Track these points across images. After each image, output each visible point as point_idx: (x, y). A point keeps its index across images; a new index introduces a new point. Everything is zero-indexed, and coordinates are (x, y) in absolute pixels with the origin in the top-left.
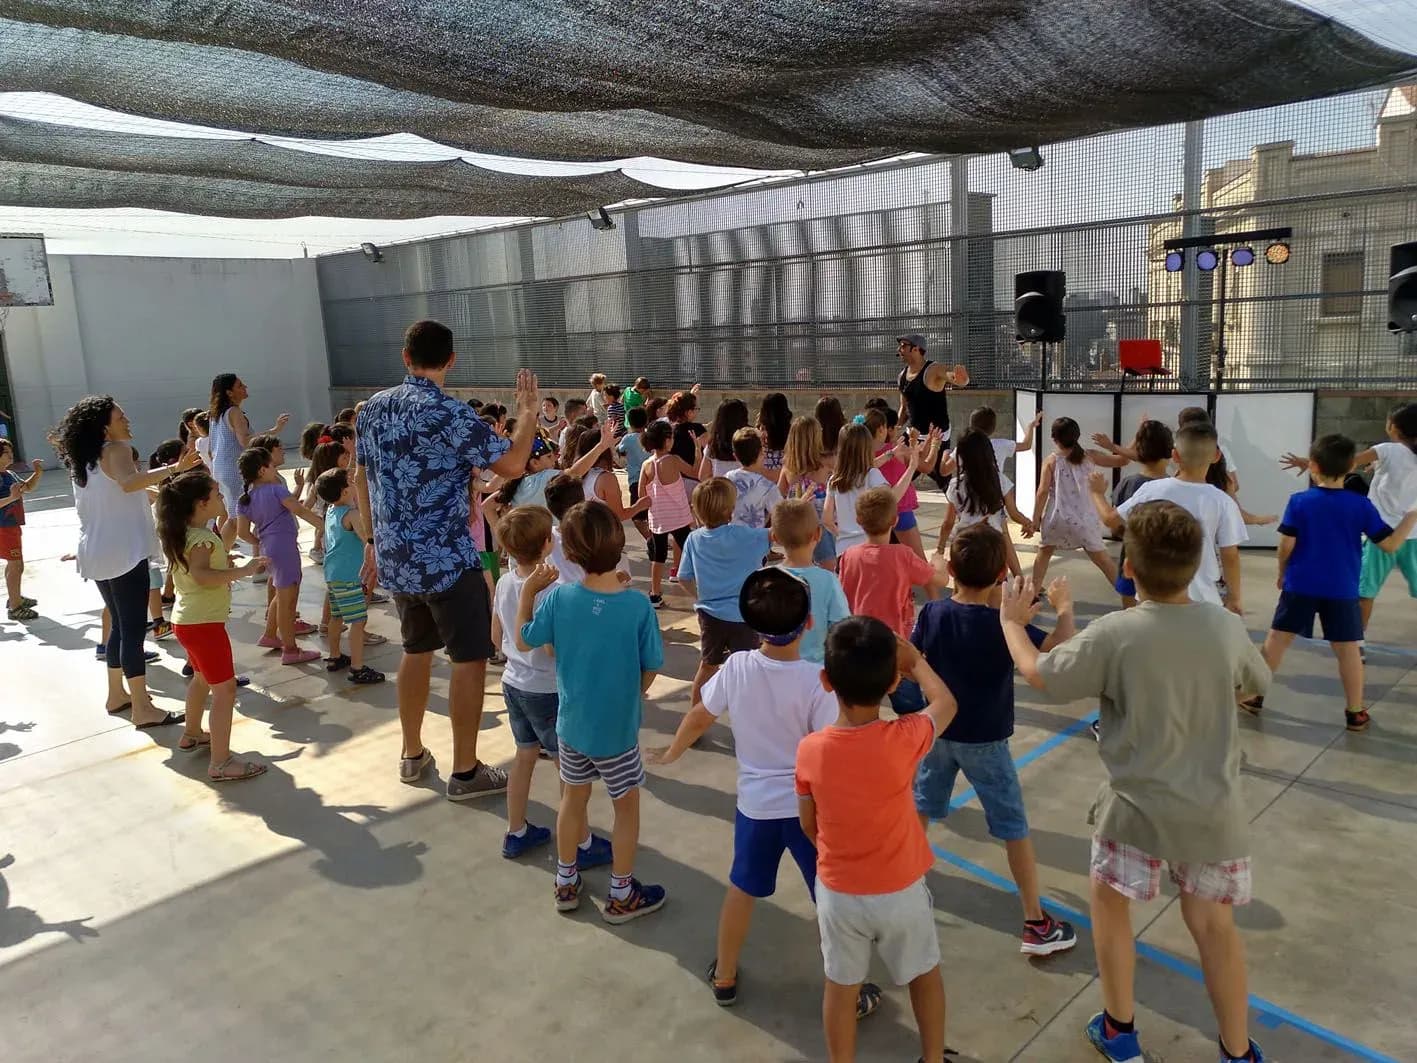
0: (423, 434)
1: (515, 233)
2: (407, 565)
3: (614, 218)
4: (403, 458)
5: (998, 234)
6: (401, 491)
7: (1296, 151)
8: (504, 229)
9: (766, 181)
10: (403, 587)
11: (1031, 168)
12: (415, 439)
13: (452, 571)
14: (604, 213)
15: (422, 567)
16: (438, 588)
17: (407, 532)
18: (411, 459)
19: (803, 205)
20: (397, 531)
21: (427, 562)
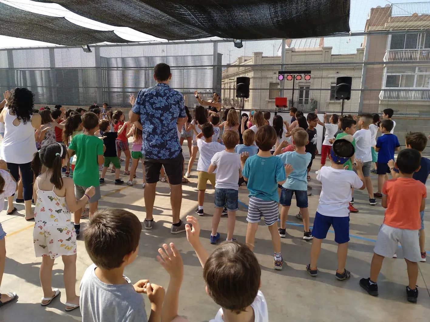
0: (173, 104)
1: (48, 50)
2: (165, 149)
3: (91, 49)
4: (166, 113)
5: (223, 66)
6: (164, 124)
7: (263, 55)
8: (43, 48)
9: (151, 42)
10: (161, 157)
11: (239, 47)
12: (171, 106)
13: (178, 151)
14: (88, 47)
15: (170, 149)
16: (174, 156)
17: (164, 137)
18: (169, 113)
19: (164, 51)
20: (161, 138)
21: (171, 147)
